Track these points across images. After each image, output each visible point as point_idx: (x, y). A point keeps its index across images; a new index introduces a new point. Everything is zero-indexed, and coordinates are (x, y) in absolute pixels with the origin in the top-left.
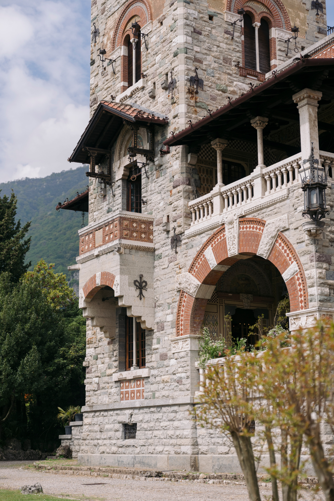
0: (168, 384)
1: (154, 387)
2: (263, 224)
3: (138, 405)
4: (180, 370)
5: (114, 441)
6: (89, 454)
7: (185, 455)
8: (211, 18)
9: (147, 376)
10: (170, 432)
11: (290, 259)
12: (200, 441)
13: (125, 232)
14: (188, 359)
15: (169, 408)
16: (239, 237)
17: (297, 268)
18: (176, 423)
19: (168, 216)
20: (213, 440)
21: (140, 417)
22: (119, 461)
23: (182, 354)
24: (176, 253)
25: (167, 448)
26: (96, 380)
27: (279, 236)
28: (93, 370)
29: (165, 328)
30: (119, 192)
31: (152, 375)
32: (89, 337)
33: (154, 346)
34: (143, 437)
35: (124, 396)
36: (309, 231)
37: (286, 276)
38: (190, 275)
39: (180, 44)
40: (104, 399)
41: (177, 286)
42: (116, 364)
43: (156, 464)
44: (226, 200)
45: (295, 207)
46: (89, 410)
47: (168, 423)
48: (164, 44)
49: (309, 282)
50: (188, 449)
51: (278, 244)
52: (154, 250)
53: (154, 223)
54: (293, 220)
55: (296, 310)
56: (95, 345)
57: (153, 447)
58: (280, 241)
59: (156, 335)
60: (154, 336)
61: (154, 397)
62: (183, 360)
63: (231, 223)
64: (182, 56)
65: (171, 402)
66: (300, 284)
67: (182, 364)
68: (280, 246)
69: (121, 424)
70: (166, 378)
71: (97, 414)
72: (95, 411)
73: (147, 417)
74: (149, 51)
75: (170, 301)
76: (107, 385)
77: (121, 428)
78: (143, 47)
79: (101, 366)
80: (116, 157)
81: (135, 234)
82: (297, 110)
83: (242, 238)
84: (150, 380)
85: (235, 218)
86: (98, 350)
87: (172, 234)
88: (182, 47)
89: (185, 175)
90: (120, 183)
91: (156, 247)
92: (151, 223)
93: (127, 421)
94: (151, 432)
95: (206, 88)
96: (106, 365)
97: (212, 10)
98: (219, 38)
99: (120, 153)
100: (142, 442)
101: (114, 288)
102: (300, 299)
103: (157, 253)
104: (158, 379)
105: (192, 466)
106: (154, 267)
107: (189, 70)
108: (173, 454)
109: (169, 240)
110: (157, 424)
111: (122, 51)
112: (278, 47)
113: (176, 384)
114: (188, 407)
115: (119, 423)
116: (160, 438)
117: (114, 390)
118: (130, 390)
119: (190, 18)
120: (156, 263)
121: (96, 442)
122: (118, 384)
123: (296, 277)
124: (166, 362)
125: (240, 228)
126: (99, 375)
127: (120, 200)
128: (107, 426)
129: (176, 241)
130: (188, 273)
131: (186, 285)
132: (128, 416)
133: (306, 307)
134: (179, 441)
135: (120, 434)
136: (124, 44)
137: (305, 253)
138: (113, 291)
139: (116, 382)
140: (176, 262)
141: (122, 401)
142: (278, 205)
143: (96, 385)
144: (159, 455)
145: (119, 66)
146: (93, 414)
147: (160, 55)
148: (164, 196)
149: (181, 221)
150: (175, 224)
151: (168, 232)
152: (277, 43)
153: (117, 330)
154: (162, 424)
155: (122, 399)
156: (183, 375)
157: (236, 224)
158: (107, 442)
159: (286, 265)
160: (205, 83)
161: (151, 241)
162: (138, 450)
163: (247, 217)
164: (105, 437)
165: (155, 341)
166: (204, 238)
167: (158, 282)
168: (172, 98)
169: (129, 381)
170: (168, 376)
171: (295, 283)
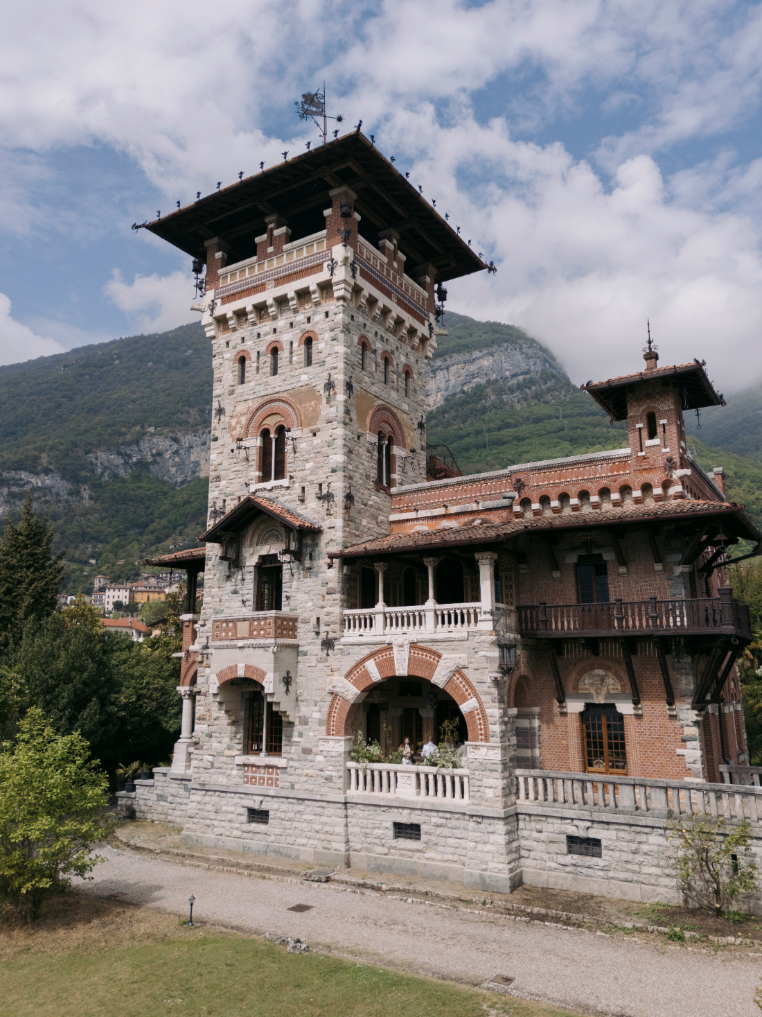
0: (313, 779)
1: (292, 779)
2: (440, 656)
3: (272, 793)
4: (330, 768)
5: (237, 825)
6: (199, 834)
7: (336, 852)
8: (359, 437)
9: (285, 766)
10: (318, 827)
11: (469, 694)
12: (351, 838)
13: (279, 631)
14: (342, 759)
15: (314, 803)
16: (409, 660)
17: (477, 705)
18: (324, 819)
19: (318, 619)
20: (368, 840)
21: (276, 806)
22: (245, 847)
23: (334, 754)
24: (328, 655)
25: (311, 842)
26: (210, 758)
27: (457, 671)
28: (205, 747)
29: (310, 724)
30: (250, 578)
31: (291, 767)
32: (200, 713)
33: (295, 739)
34: (279, 826)
35: (249, 780)
36: (496, 678)
37: (465, 708)
38: (346, 681)
39: (339, 463)
40: (221, 779)
41: (329, 688)
42: (240, 747)
43: (298, 856)
44: (388, 620)
45: (475, 650)
46: (199, 788)
47: (313, 817)
48: (318, 455)
49: (490, 720)
50: (342, 847)
51: (455, 678)
52: (298, 646)
53: (299, 620)
54: (473, 660)
55: (474, 741)
56: (209, 723)
57: (293, 839)
58: (457, 676)
59: (298, 728)
60: (295, 728)
61: (292, 787)
62: (334, 759)
63: (402, 646)
64: (340, 474)
65: (318, 798)
66: (479, 719)
67: (333, 764)
68: (457, 680)
69: (246, 809)
70: (310, 772)
71: (209, 793)
72: (207, 791)
73: (284, 807)
74: (297, 455)
75: (318, 699)
76: (225, 766)
77: (245, 812)
78: (288, 448)
79: (215, 745)
80: (248, 542)
81: (285, 632)
82: (478, 566)
83: (412, 661)
84: (287, 770)
85: (407, 642)
86: (212, 729)
87: (323, 635)
88: (341, 465)
89: (340, 585)
90: (252, 569)
91: (301, 643)
92: (295, 620)
93: (256, 807)
94: (290, 823)
95: (355, 503)
96: (225, 746)
97: (360, 431)
98: (364, 457)
99: (251, 539)
100: (277, 831)
101: (264, 684)
102: (480, 732)
103: (300, 649)
104: (298, 771)
105: (346, 864)
106: (298, 662)
107: (345, 487)
108: (320, 849)
109: (320, 642)
110: (298, 815)
111: (258, 442)
112: (398, 464)
113: (324, 780)
114: (340, 805)
115: (244, 807)
116: (302, 830)
117: (235, 772)
118: (258, 775)
119: (347, 439)
120: (300, 658)
121: (208, 822)
122: (242, 768)
123: (476, 712)
124: (310, 757)
125: (410, 652)
126: (215, 754)
127: (252, 586)
128: (224, 808)
129: (328, 644)
130: (343, 678)
131: (343, 690)
132: (258, 803)
133: (487, 740)
134: (329, 837)
135: (245, 818)
136: (261, 435)
137: (486, 693)
138: (263, 688)
139: (238, 765)
140: (327, 664)
141: (246, 785)
142: (455, 643)
143: (209, 764)
144: (302, 848)
145: (254, 456)
146: (204, 792)
147: (312, 464)
148: (312, 597)
149: (336, 627)
150: (327, 628)
151: (318, 633)
152: (397, 459)
153: (242, 713)
154: (305, 817)
155: (246, 783)
156: (334, 774)
157: (407, 648)
158: (226, 824)
159: (465, 699)
160: (355, 498)
161: (295, 637)
162: (272, 838)
163: (419, 644)
164: (223, 819)
165: (295, 734)
166: (366, 651)
167: (302, 678)
168: (328, 510)
169: (258, 767)
170: (313, 771)
171: (474, 717)
